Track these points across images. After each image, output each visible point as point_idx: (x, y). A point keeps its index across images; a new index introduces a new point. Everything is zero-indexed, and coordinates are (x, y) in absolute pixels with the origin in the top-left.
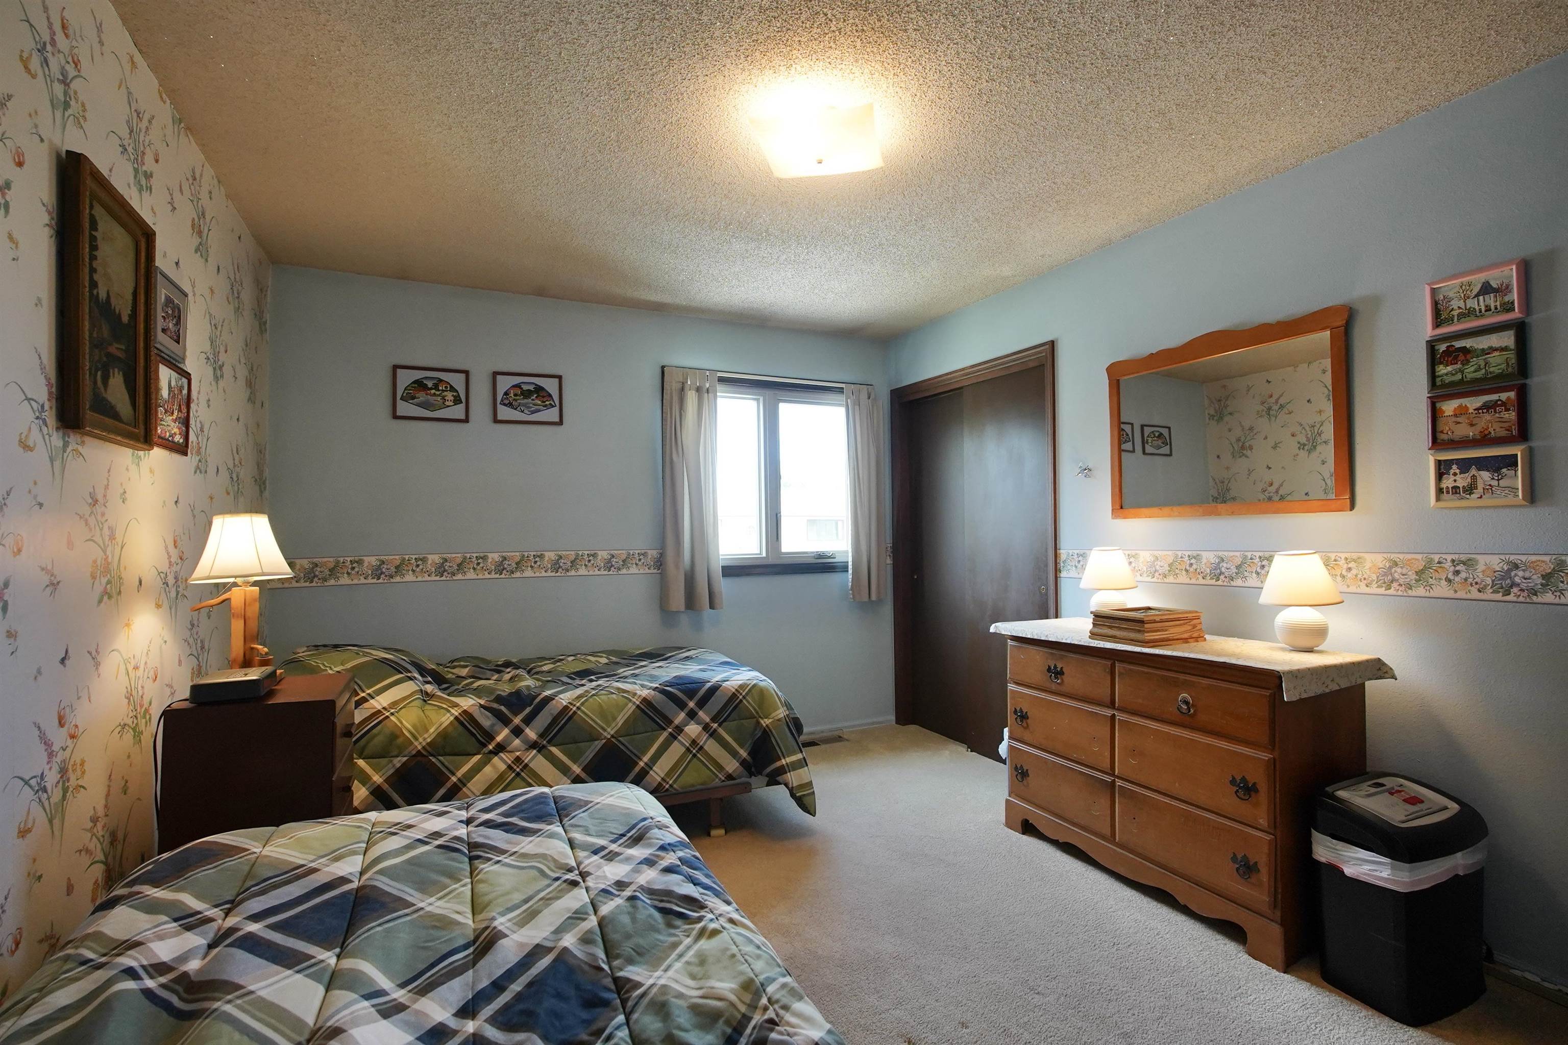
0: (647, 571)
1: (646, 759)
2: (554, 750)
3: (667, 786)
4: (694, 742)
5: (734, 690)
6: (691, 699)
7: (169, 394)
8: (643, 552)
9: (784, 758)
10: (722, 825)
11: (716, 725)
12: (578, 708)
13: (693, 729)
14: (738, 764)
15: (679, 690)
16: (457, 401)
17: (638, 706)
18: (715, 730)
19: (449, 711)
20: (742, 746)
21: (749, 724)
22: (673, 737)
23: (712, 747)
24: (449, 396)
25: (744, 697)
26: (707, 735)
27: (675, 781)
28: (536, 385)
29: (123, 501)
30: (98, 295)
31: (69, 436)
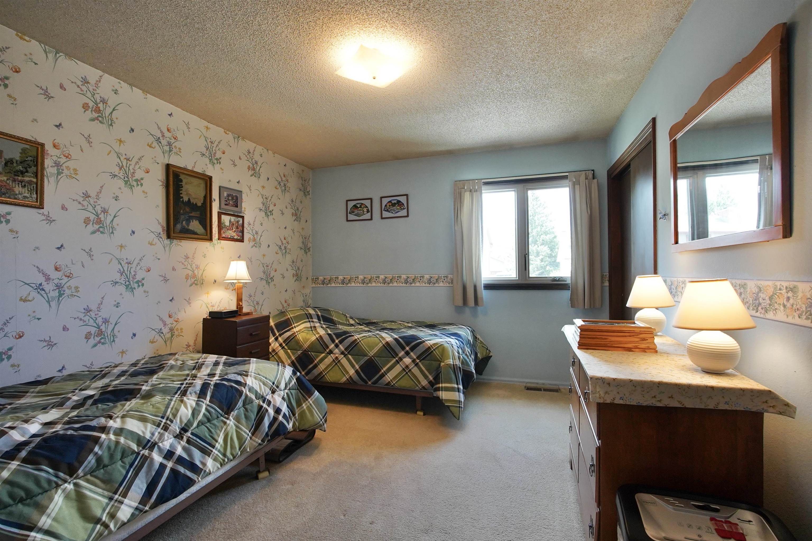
0: (448, 285)
1: (385, 369)
2: (350, 356)
3: (392, 384)
4: (407, 367)
5: (429, 345)
6: (408, 346)
7: (230, 224)
8: (446, 275)
9: (442, 384)
10: (422, 410)
11: (418, 361)
12: (360, 341)
13: (407, 360)
14: (427, 382)
15: (403, 340)
16: (368, 211)
17: (384, 345)
18: (418, 363)
19: (315, 335)
20: (430, 374)
21: (435, 364)
22: (397, 362)
23: (415, 371)
24: (365, 210)
25: (434, 350)
26: (414, 365)
27: (396, 383)
28: (398, 200)
29: (204, 257)
30: (183, 200)
31: (173, 240)
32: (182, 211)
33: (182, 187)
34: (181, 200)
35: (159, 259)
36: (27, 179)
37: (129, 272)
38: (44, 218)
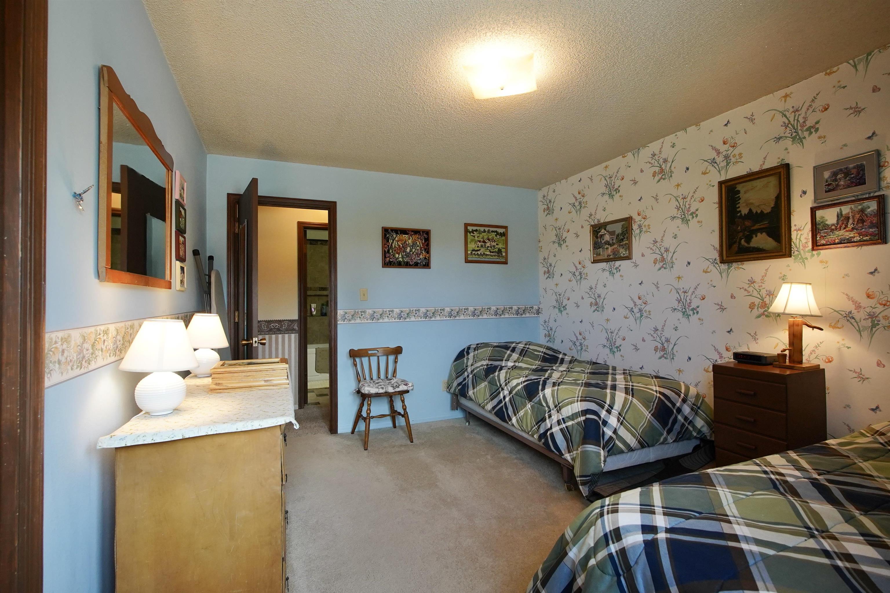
7: (838, 220)
29: (783, 280)
30: (741, 214)
31: (732, 264)
32: (739, 228)
33: (740, 199)
34: (739, 215)
35: (714, 287)
36: (624, 243)
37: (685, 300)
38: (633, 265)
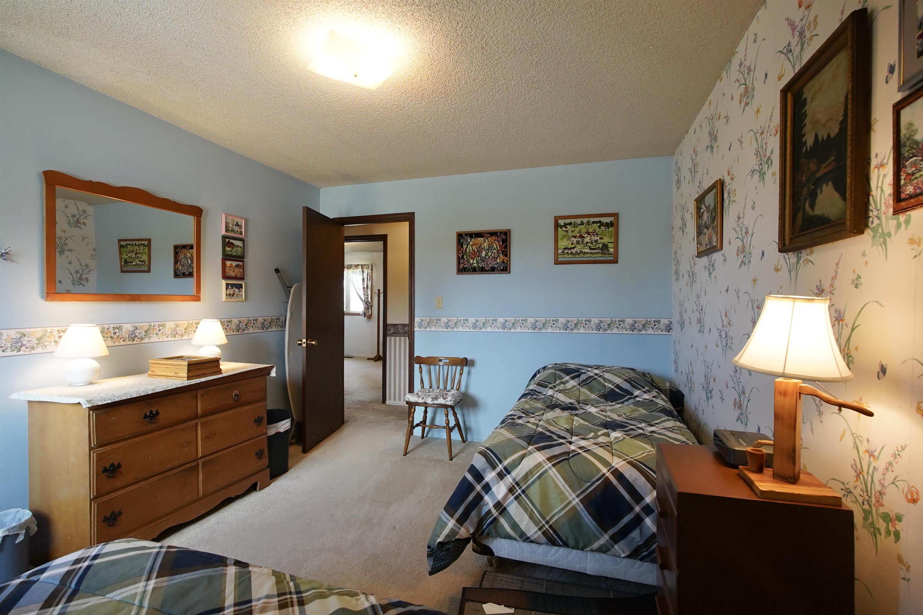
29: (856, 287)
31: (801, 253)
32: (804, 178)
33: (806, 115)
34: (804, 149)
36: (715, 223)
38: (723, 258)
